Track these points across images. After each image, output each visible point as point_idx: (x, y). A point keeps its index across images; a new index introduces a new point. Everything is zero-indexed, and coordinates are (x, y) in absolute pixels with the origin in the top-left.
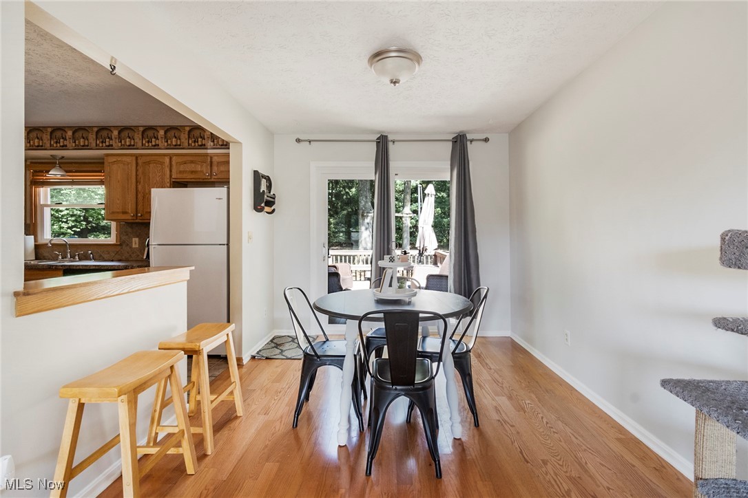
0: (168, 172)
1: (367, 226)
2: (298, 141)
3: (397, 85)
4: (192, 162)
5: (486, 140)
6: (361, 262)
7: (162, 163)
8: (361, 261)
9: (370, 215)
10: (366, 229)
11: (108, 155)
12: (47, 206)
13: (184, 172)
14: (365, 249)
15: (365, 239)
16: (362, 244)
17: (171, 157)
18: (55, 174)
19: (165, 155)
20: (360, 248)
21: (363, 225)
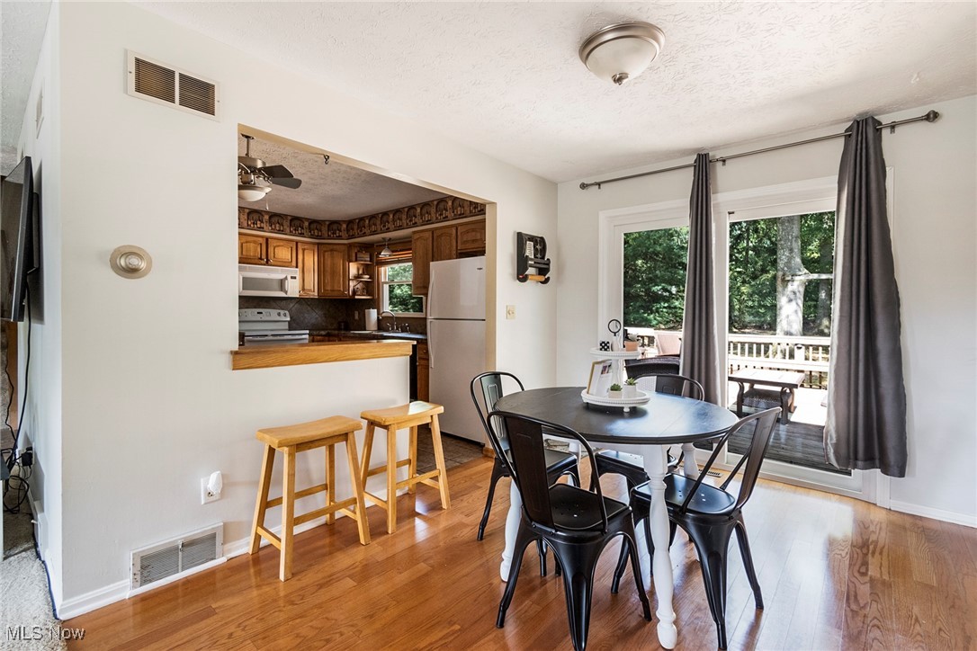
0: (455, 244)
1: (792, 296)
2: (583, 186)
3: (624, 81)
4: (473, 230)
5: (932, 117)
6: (779, 355)
7: (450, 235)
8: (779, 352)
9: (797, 278)
10: (790, 301)
11: (414, 232)
12: (386, 283)
13: (467, 241)
14: (788, 333)
15: (788, 317)
16: (782, 324)
17: (456, 226)
18: (385, 254)
19: (452, 226)
20: (778, 331)
21: (783, 295)
